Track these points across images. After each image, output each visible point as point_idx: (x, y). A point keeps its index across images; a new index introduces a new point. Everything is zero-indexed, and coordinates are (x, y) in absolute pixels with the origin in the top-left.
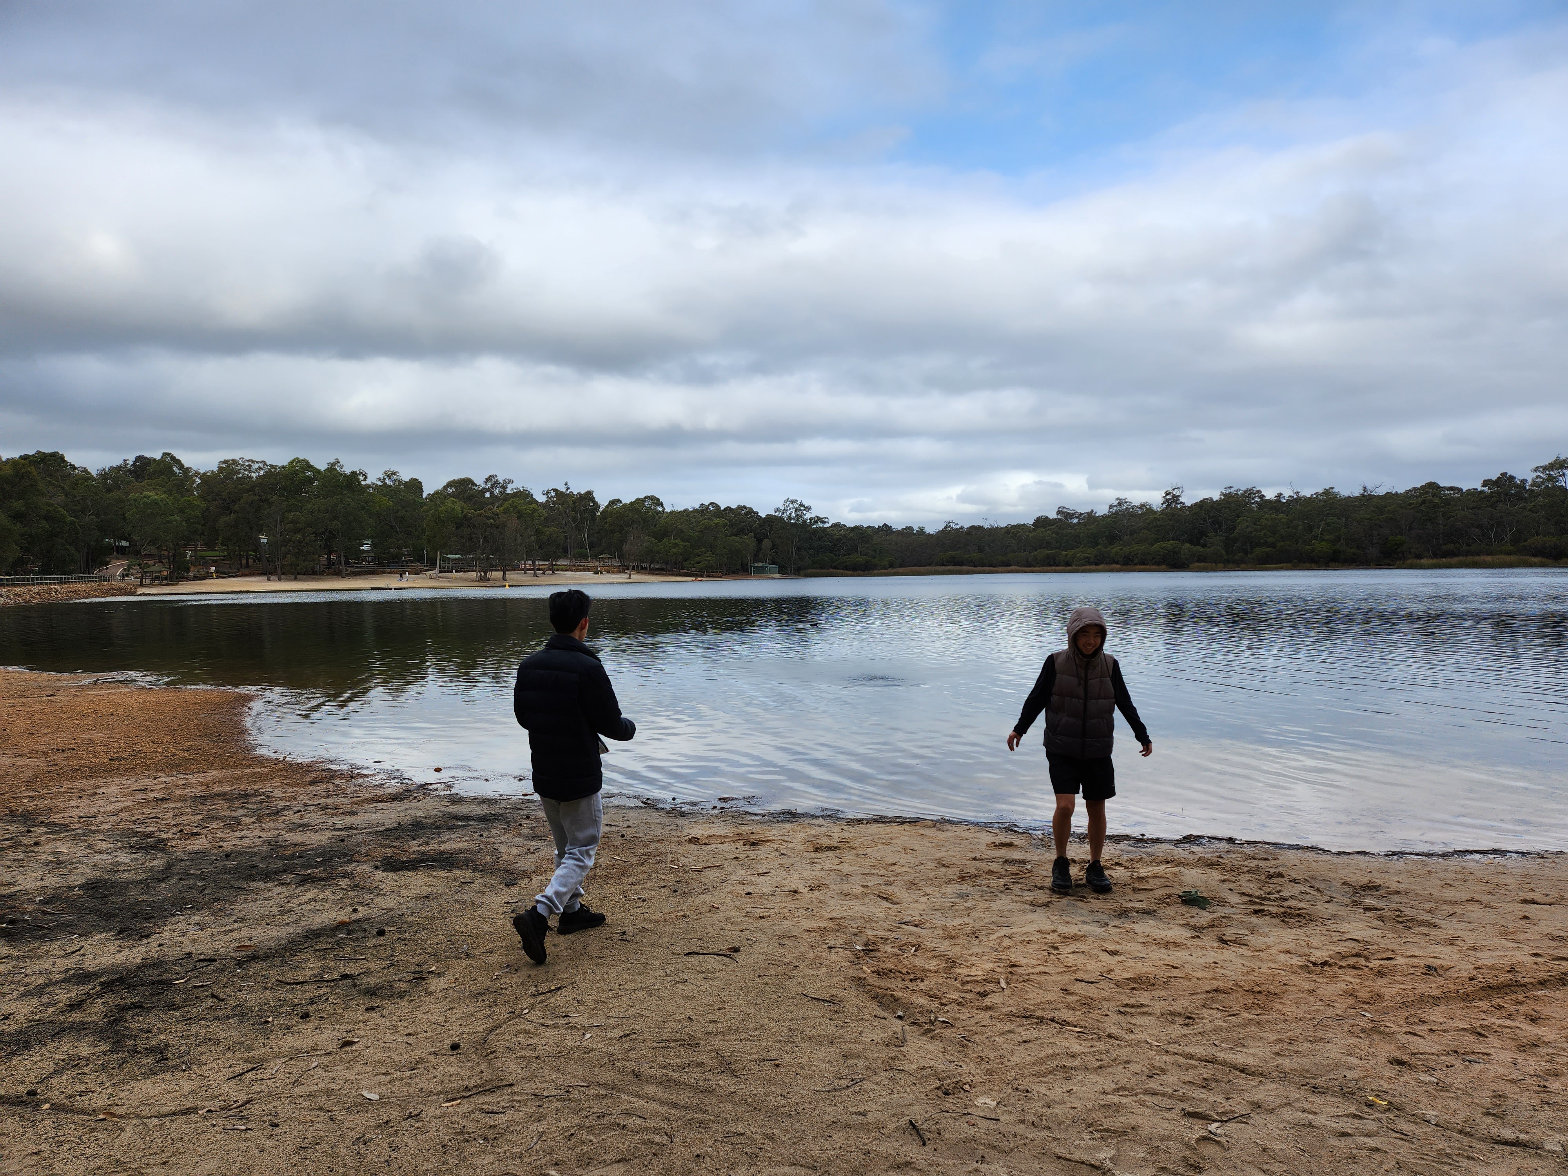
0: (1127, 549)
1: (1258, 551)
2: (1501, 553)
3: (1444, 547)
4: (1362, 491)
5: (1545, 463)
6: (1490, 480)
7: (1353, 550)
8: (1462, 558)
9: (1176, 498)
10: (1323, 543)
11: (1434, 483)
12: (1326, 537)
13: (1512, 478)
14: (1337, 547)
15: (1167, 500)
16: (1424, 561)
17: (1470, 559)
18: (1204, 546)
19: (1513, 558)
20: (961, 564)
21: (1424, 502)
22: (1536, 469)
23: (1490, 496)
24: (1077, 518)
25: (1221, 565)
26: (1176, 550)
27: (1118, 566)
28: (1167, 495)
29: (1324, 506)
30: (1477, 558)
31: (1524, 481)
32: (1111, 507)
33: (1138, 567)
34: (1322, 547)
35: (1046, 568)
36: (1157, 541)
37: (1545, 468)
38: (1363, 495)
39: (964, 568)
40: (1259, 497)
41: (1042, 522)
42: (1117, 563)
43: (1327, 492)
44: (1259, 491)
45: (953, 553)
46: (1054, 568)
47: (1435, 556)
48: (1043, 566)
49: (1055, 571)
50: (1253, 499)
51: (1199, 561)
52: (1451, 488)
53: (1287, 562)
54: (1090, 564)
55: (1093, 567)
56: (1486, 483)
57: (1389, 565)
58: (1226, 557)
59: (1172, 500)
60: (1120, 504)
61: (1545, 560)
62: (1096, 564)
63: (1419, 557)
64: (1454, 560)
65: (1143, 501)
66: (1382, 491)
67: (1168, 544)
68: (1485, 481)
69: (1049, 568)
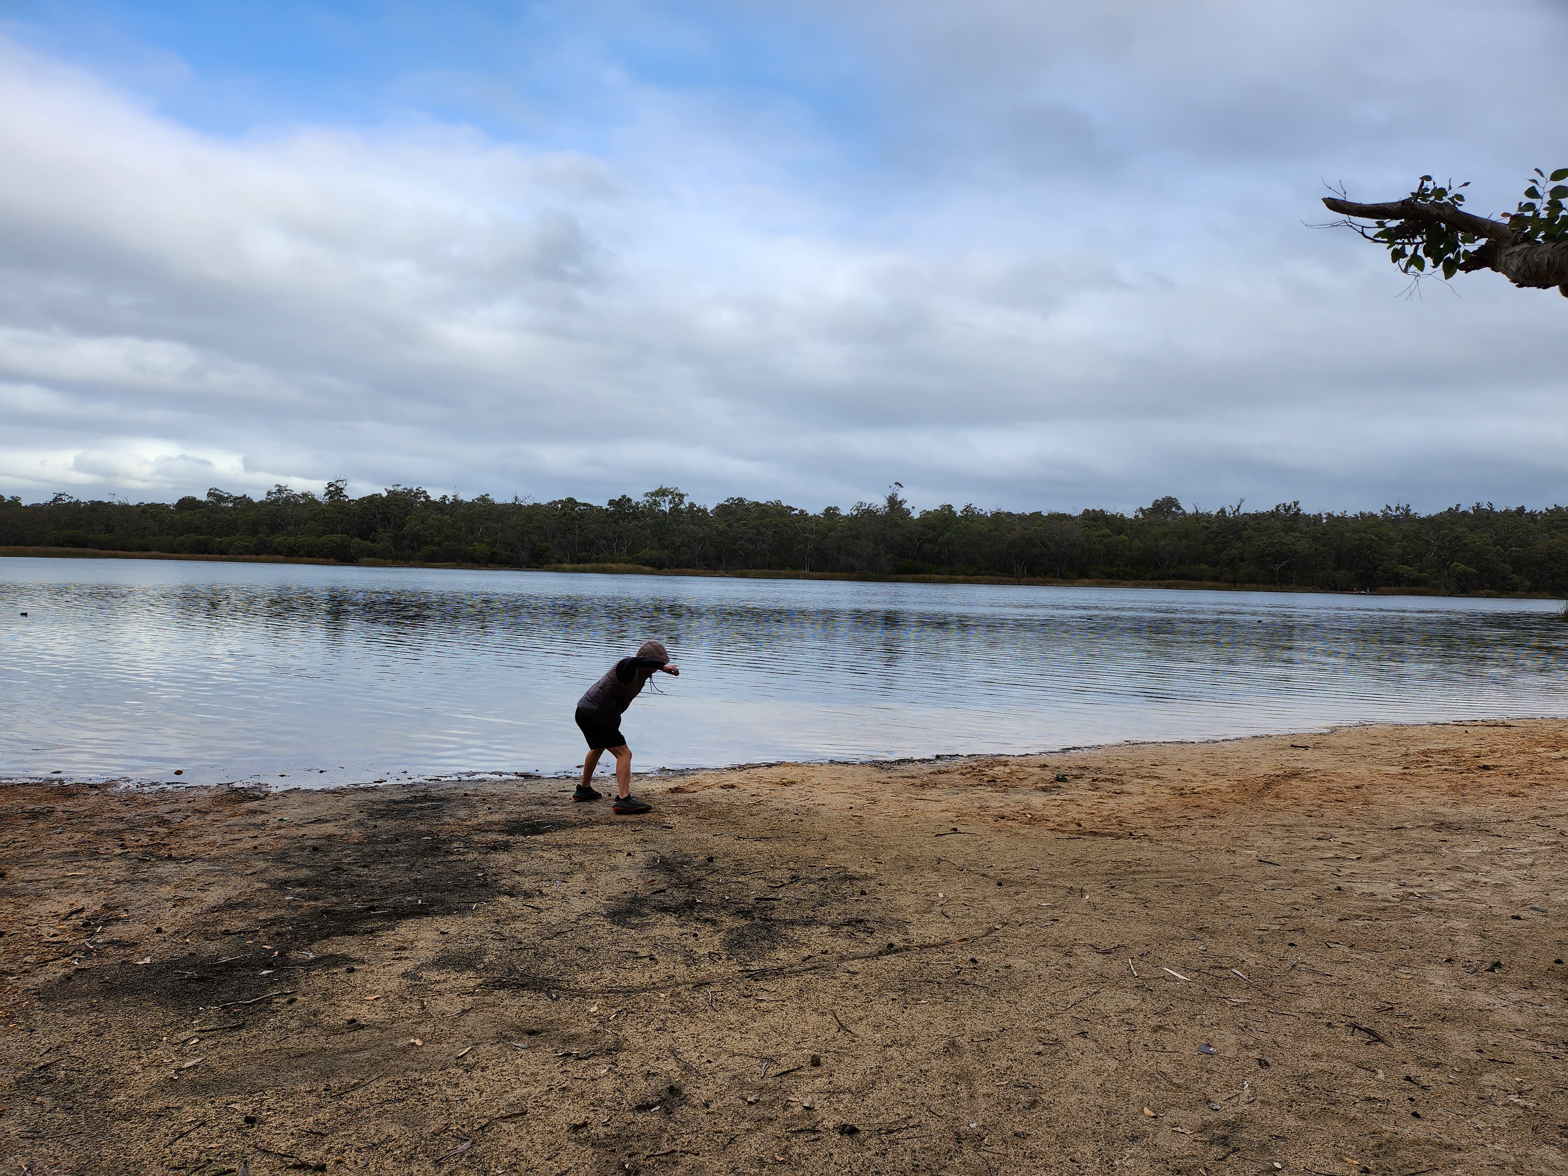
0: (291, 540)
1: (426, 549)
2: (621, 561)
3: (579, 554)
4: (514, 501)
5: (653, 490)
6: (614, 500)
7: (508, 553)
8: (594, 565)
9: (339, 491)
10: (483, 545)
11: (573, 499)
12: (486, 540)
13: (629, 500)
14: (494, 549)
15: (330, 492)
16: (565, 565)
17: (600, 565)
18: (373, 541)
19: (629, 566)
20: (84, 545)
21: (564, 515)
22: (646, 495)
23: (612, 515)
24: (231, 502)
25: (390, 561)
26: (345, 543)
27: (282, 557)
28: (330, 486)
29: (484, 511)
30: (605, 565)
31: (637, 503)
32: (269, 493)
33: (305, 559)
34: (482, 548)
35: (196, 555)
36: (324, 533)
37: (652, 494)
38: (514, 504)
39: (88, 550)
40: (425, 497)
41: (188, 504)
42: (281, 554)
43: (484, 499)
44: (425, 492)
45: (72, 532)
46: (206, 555)
47: (572, 562)
48: (192, 553)
49: (208, 560)
50: (419, 498)
51: (368, 556)
52: (585, 505)
53: (451, 561)
54: (250, 553)
55: (254, 557)
56: (611, 502)
57: (537, 568)
58: (395, 553)
59: (335, 491)
60: (280, 491)
61: (652, 569)
62: (257, 554)
63: (561, 561)
64: (588, 566)
65: (305, 491)
66: (530, 502)
67: (337, 537)
68: (610, 501)
69: (200, 556)
